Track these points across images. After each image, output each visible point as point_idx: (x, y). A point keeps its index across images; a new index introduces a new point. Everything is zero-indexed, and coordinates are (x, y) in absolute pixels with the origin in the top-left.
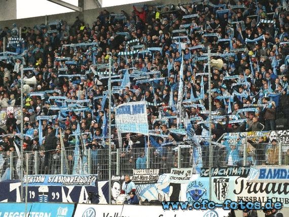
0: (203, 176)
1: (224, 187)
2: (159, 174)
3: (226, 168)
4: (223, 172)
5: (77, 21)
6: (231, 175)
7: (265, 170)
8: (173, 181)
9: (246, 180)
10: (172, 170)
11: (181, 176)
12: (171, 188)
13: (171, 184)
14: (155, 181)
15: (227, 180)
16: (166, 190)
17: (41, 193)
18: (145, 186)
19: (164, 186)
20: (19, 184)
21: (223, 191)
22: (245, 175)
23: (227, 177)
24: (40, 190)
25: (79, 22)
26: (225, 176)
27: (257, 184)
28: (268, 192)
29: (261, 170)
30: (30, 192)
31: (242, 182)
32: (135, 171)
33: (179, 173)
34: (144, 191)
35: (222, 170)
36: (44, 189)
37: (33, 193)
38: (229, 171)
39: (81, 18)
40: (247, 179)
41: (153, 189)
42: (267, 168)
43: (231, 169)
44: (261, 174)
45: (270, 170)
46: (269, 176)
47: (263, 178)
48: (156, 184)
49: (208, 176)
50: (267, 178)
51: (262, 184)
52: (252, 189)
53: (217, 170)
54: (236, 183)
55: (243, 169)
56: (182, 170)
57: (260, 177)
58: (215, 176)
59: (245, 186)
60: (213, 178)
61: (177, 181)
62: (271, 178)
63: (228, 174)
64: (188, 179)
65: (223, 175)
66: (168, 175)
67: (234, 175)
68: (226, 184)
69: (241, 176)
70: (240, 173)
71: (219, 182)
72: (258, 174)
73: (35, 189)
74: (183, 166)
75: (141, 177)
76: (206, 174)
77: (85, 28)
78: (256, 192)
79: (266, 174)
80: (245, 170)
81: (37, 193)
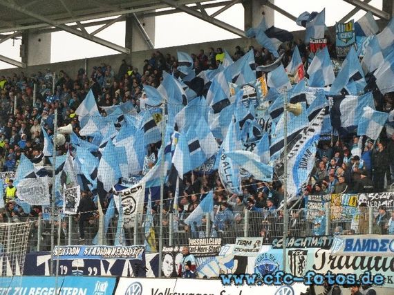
0: (276, 248)
1: (301, 261)
2: (222, 245)
3: (304, 238)
4: (300, 242)
6: (310, 247)
7: (351, 241)
8: (238, 254)
9: (328, 252)
10: (237, 240)
11: (248, 247)
12: (236, 262)
13: (236, 257)
14: (216, 253)
15: (305, 253)
16: (229, 265)
17: (75, 268)
18: (204, 260)
19: (228, 260)
20: (49, 257)
21: (299, 267)
22: (327, 247)
23: (306, 249)
24: (74, 264)
25: (126, 65)
26: (303, 247)
27: (341, 257)
28: (355, 268)
29: (347, 241)
30: (62, 266)
31: (324, 255)
32: (192, 242)
33: (246, 243)
34: (203, 265)
35: (298, 240)
36: (78, 263)
37: (66, 268)
38: (308, 242)
40: (330, 251)
41: (213, 263)
42: (355, 237)
43: (310, 239)
44: (347, 245)
45: (358, 241)
46: (357, 248)
47: (350, 250)
48: (217, 257)
49: (282, 247)
50: (354, 250)
51: (348, 258)
52: (336, 264)
53: (293, 239)
54: (317, 256)
55: (325, 239)
56: (249, 239)
57: (346, 249)
58: (290, 247)
59: (327, 260)
60: (287, 250)
61: (243, 254)
62: (359, 250)
63: (306, 245)
64: (257, 251)
65: (300, 247)
66: (233, 246)
67: (314, 246)
68: (303, 257)
69: (323, 247)
70: (321, 244)
71: (295, 255)
72: (343, 245)
73: (68, 263)
74: (251, 235)
75: (199, 249)
76: (278, 245)
77: (133, 73)
78: (340, 267)
79: (354, 245)
80: (327, 241)
81: (71, 268)
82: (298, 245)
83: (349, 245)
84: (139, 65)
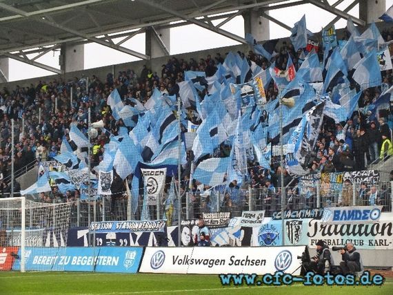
0: (276, 219)
1: (297, 230)
2: (231, 217)
3: (299, 211)
4: (295, 214)
5: (144, 69)
6: (304, 217)
7: (339, 212)
8: (244, 225)
9: (319, 222)
10: (243, 213)
11: (252, 219)
12: (243, 232)
13: (242, 228)
14: (225, 225)
15: (300, 223)
16: (237, 235)
17: (109, 240)
18: (216, 230)
19: (236, 230)
20: (87, 231)
21: (296, 235)
22: (319, 217)
23: (300, 220)
24: (108, 237)
25: (147, 70)
26: (298, 218)
27: (331, 226)
28: (342, 234)
29: (335, 212)
30: (98, 239)
31: (316, 224)
32: (205, 216)
33: (251, 216)
34: (215, 236)
35: (294, 212)
36: (111, 236)
37: (101, 240)
38: (302, 213)
39: (148, 67)
40: (321, 221)
41: (224, 234)
42: (342, 209)
43: (303, 211)
44: (335, 215)
45: (344, 212)
46: (344, 217)
47: (338, 219)
48: (227, 229)
49: (280, 219)
50: (341, 219)
51: (336, 226)
52: (326, 232)
53: (290, 212)
54: (310, 225)
55: (316, 210)
56: (253, 213)
57: (334, 219)
58: (287, 218)
59: (319, 228)
60: (286, 221)
61: (248, 225)
62: (345, 219)
63: (301, 217)
64: (260, 222)
65: (296, 218)
66: (239, 218)
67: (307, 217)
68: (299, 227)
69: (315, 218)
70: (313, 215)
71: (292, 225)
72: (332, 215)
73: (103, 236)
74: (255, 209)
75: (211, 221)
76: (278, 217)
77: (152, 76)
78: (330, 234)
79: (340, 216)
80: (319, 213)
81: (105, 241)
82: (294, 216)
83: (336, 216)
84: (157, 69)
